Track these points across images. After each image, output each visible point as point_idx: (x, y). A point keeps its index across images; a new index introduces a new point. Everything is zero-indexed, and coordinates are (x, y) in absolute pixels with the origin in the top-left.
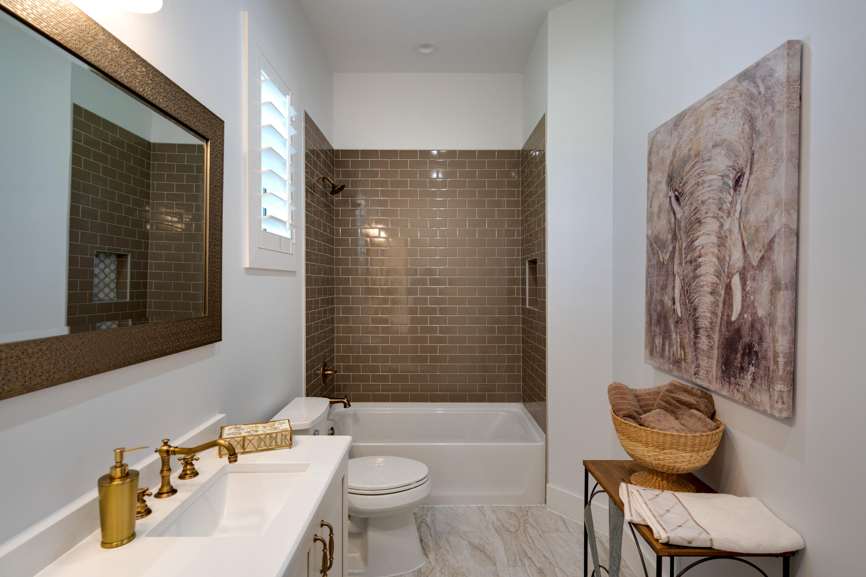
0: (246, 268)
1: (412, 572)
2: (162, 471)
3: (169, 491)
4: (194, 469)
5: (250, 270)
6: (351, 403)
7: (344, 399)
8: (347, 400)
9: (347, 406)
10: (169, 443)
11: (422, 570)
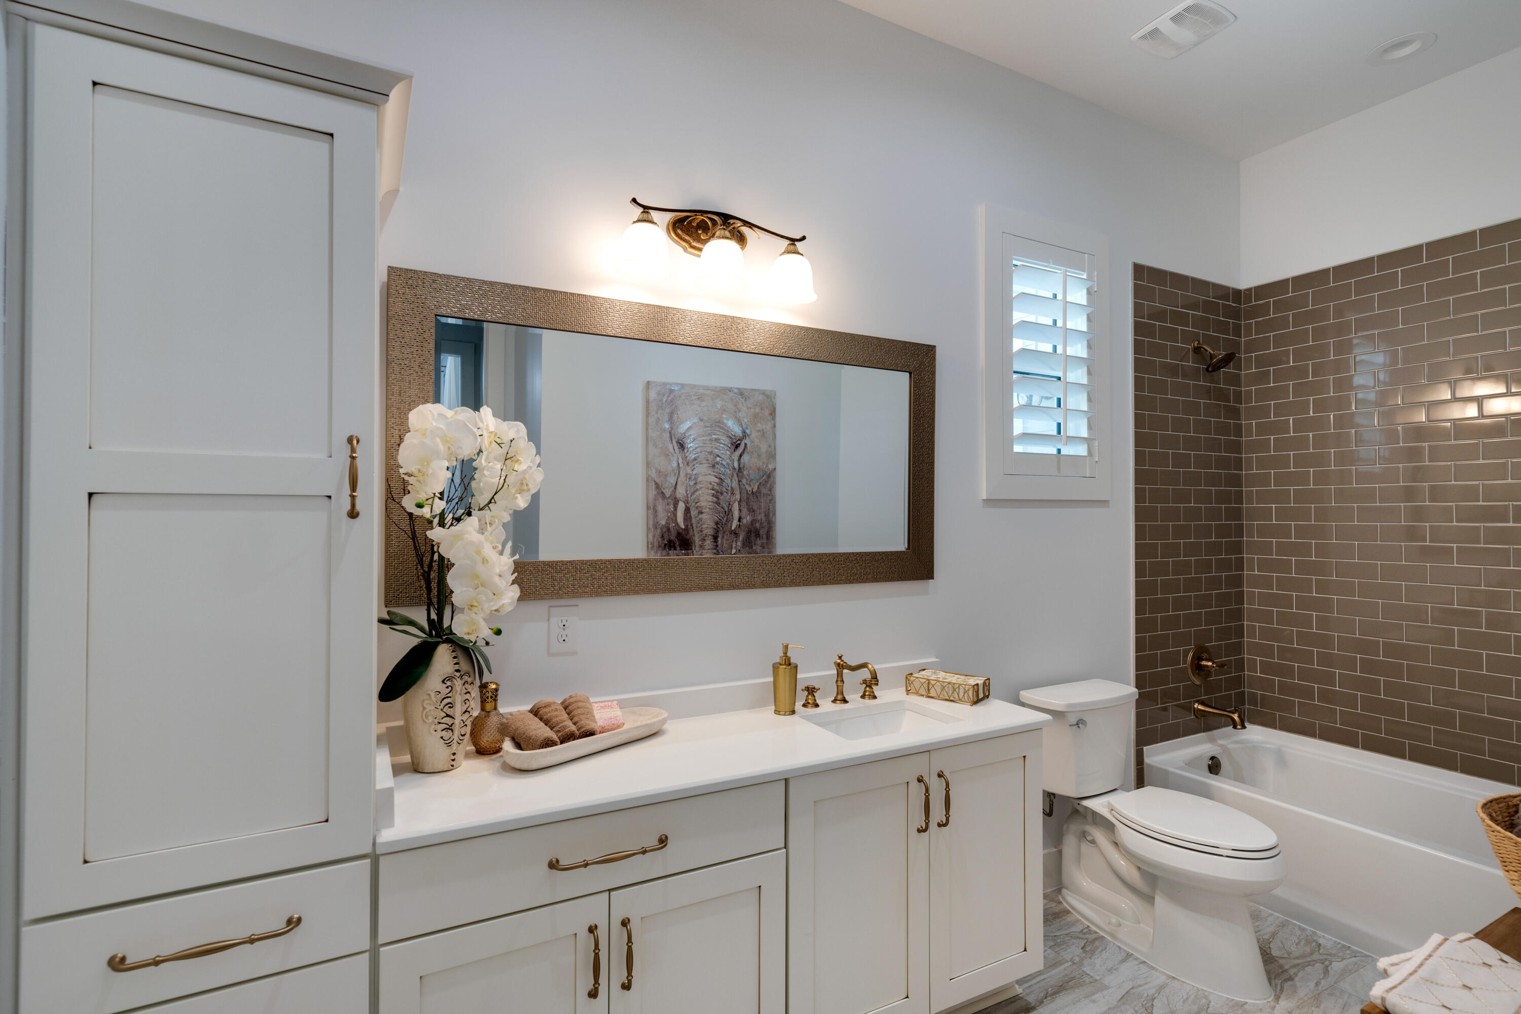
0: (983, 500)
1: (1228, 999)
2: (837, 681)
3: (841, 699)
4: (873, 692)
5: (989, 502)
6: (1246, 724)
7: (1233, 713)
8: (1239, 716)
9: (1238, 727)
10: (842, 658)
11: (1246, 1007)
